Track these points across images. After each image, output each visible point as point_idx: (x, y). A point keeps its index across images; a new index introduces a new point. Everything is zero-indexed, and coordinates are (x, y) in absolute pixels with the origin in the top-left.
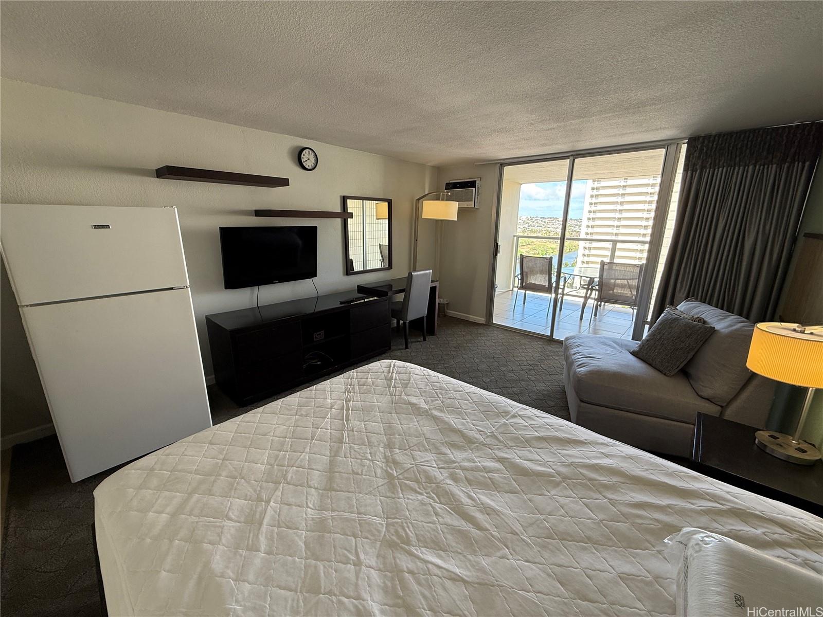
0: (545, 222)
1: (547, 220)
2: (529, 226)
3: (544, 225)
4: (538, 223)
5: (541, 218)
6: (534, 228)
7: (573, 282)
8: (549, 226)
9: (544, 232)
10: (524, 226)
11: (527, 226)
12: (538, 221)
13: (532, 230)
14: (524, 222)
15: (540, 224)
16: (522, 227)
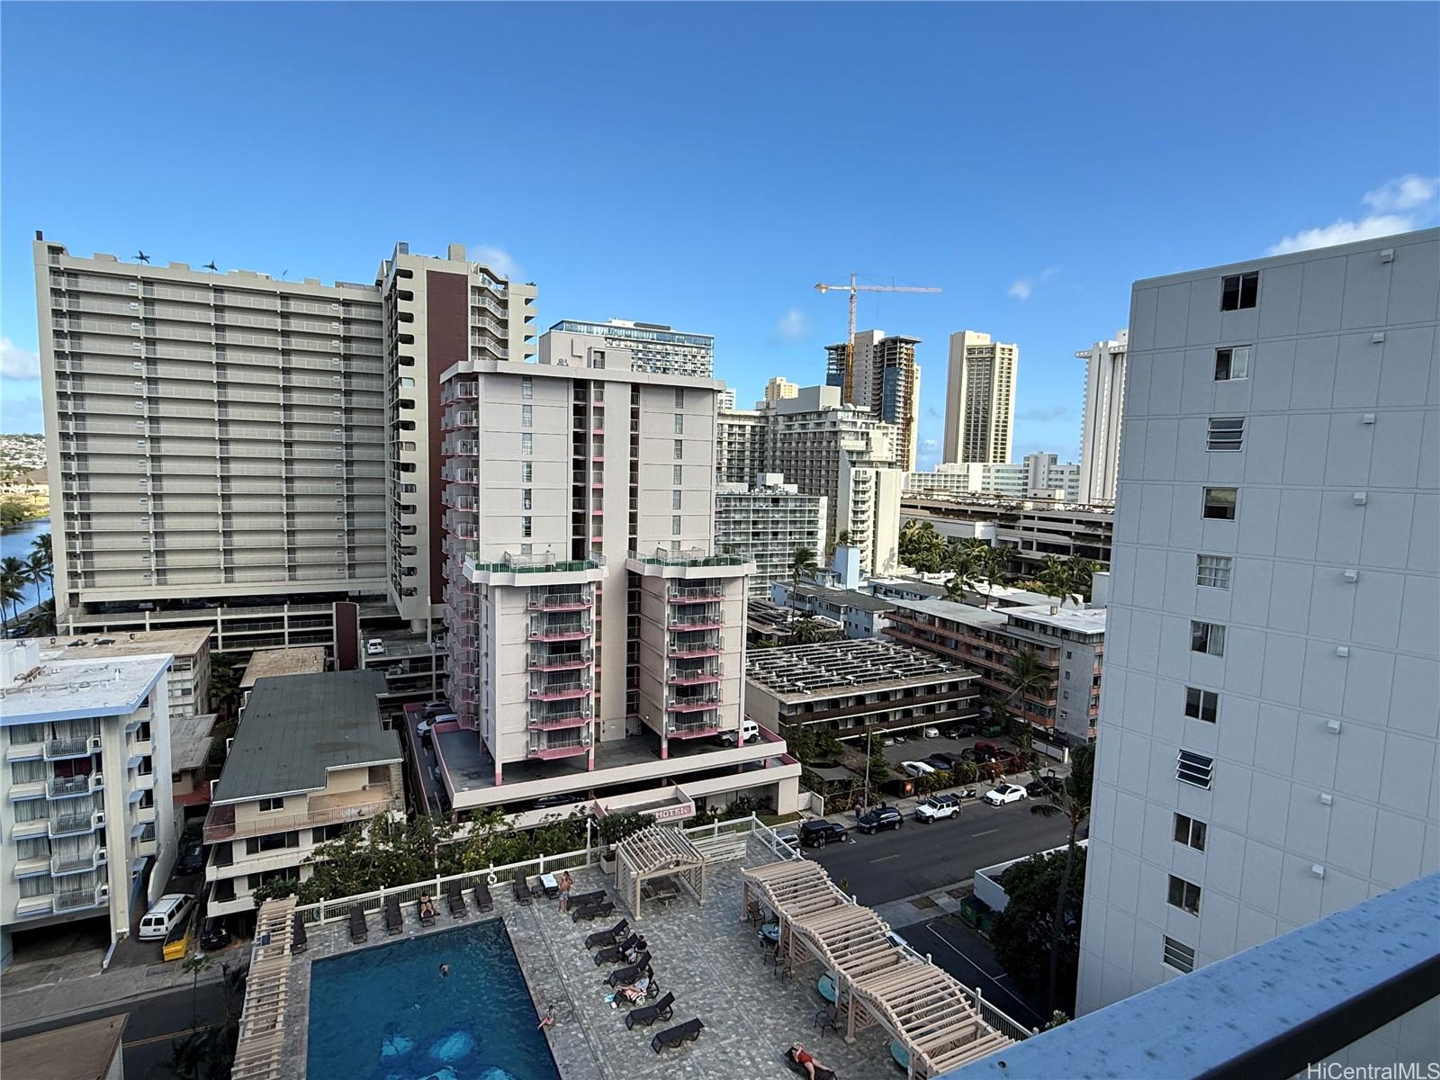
7: (53, 617)
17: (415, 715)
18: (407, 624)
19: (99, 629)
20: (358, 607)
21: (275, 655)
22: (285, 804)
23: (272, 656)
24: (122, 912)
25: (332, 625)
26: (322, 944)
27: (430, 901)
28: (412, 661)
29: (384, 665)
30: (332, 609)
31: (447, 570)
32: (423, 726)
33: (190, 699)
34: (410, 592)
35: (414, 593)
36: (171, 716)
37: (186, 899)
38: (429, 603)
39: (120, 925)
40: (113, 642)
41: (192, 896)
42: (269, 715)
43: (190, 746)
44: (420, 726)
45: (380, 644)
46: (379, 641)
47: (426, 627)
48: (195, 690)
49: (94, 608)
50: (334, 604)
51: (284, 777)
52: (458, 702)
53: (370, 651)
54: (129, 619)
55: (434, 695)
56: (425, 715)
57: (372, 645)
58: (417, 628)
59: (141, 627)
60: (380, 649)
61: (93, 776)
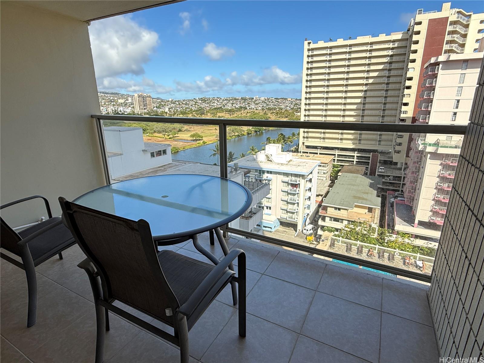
0: (278, 102)
1: (279, 101)
2: (267, 105)
3: (277, 104)
4: (273, 102)
5: (275, 99)
6: (270, 106)
7: (298, 148)
8: (281, 105)
9: (278, 109)
10: (263, 105)
11: (265, 105)
12: (273, 101)
13: (269, 108)
14: (263, 102)
15: (274, 103)
16: (261, 106)
17: (391, 195)
18: (396, 164)
19: (307, 153)
20: (379, 155)
21: (350, 167)
22: (341, 210)
23: (349, 167)
24: (300, 225)
25: (369, 160)
26: (338, 249)
27: (373, 251)
28: (394, 177)
29: (383, 176)
30: (370, 155)
31: (412, 145)
32: (392, 200)
33: (325, 176)
34: (399, 152)
35: (400, 152)
36: (318, 179)
37: (314, 227)
38: (405, 157)
39: (299, 227)
40: (309, 156)
41: (316, 227)
42: (343, 184)
43: (322, 188)
44: (391, 200)
45: (383, 169)
46: (383, 168)
47: (402, 166)
48: (327, 173)
49: (308, 147)
50: (371, 153)
51: (342, 203)
52: (406, 194)
53: (379, 171)
54: (314, 151)
55: (400, 190)
56: (395, 196)
57: (380, 169)
58: (399, 166)
59: (317, 153)
60: (383, 171)
61: (298, 189)
